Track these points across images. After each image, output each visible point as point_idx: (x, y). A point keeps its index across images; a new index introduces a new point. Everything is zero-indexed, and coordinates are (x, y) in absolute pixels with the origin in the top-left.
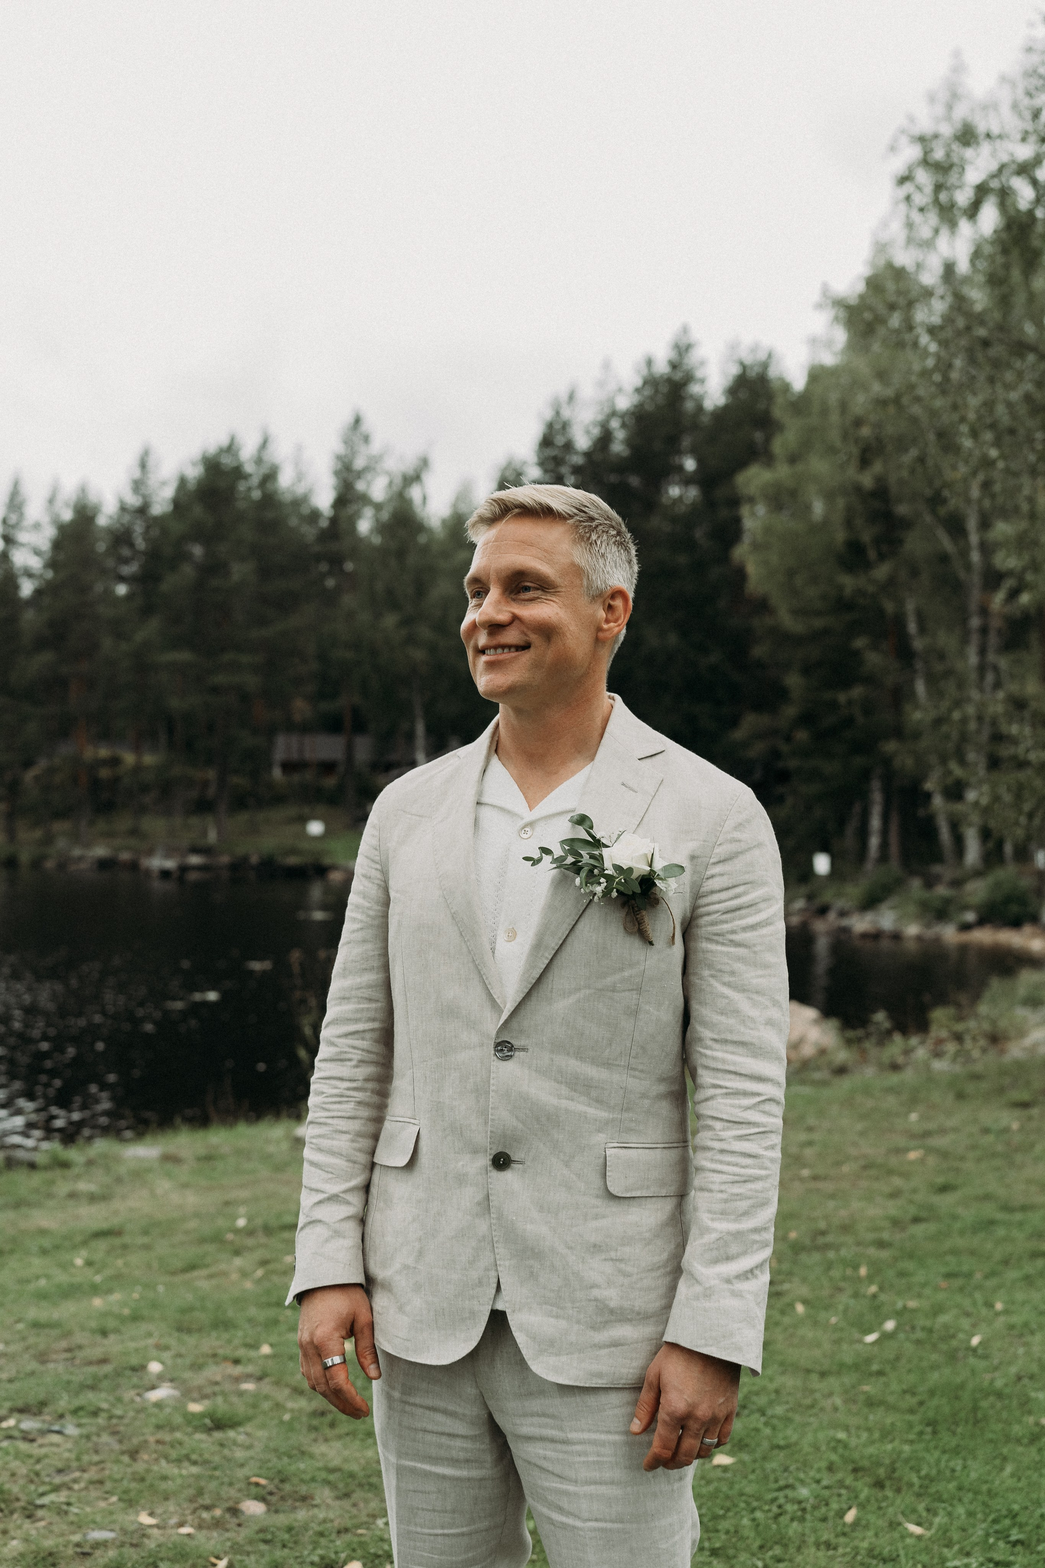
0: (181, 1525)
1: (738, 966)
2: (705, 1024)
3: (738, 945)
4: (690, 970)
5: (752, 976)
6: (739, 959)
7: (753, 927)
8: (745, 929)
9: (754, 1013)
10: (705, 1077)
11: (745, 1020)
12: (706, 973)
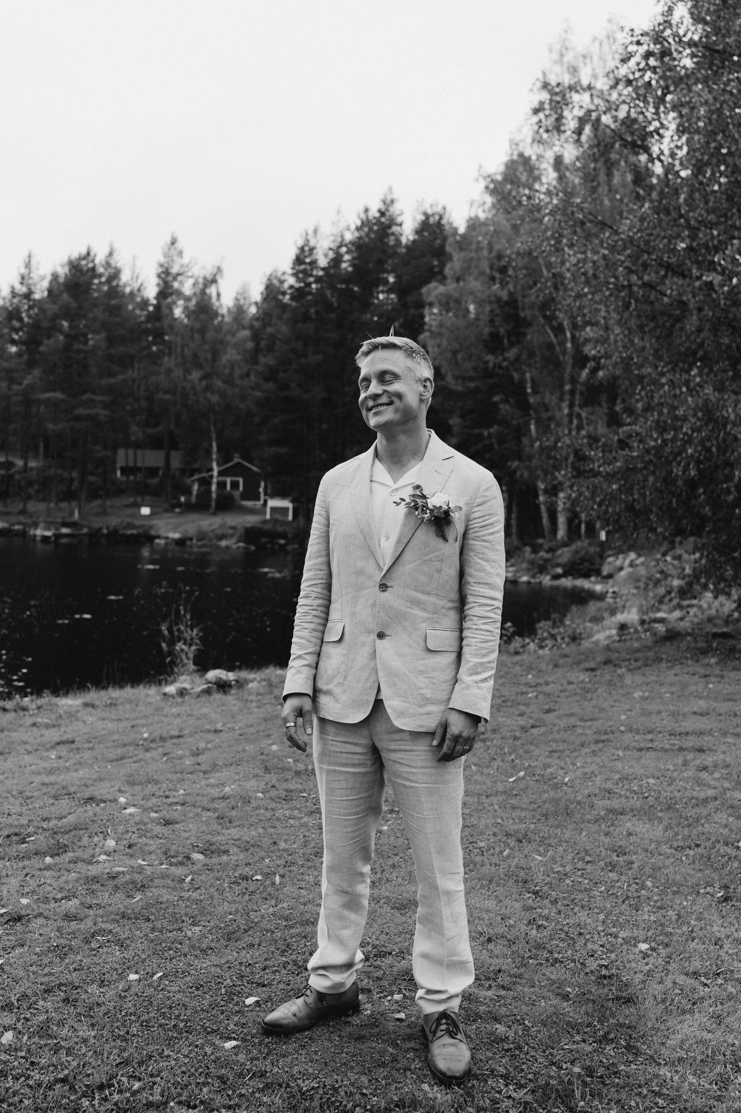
0: (162, 864)
1: (486, 551)
2: (470, 576)
3: (486, 541)
4: (465, 553)
5: (491, 555)
6: (486, 547)
7: (492, 534)
8: (489, 534)
9: (492, 570)
10: (470, 599)
11: (488, 574)
12: (472, 554)
